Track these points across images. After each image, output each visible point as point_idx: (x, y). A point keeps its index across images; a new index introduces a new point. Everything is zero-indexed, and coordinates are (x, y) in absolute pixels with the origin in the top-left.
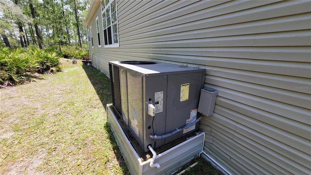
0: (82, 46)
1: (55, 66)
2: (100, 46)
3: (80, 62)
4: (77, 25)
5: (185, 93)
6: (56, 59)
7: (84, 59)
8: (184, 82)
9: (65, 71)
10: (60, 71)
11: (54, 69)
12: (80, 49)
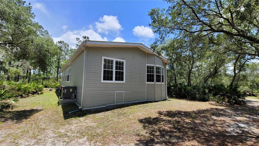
0: (58, 80)
1: (40, 91)
2: (66, 81)
3: (54, 90)
4: (58, 67)
5: (71, 90)
6: (42, 88)
7: (57, 88)
8: (71, 88)
9: (45, 94)
10: (42, 94)
11: (39, 92)
12: (56, 82)
